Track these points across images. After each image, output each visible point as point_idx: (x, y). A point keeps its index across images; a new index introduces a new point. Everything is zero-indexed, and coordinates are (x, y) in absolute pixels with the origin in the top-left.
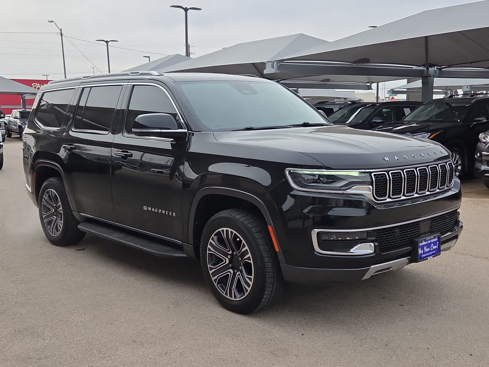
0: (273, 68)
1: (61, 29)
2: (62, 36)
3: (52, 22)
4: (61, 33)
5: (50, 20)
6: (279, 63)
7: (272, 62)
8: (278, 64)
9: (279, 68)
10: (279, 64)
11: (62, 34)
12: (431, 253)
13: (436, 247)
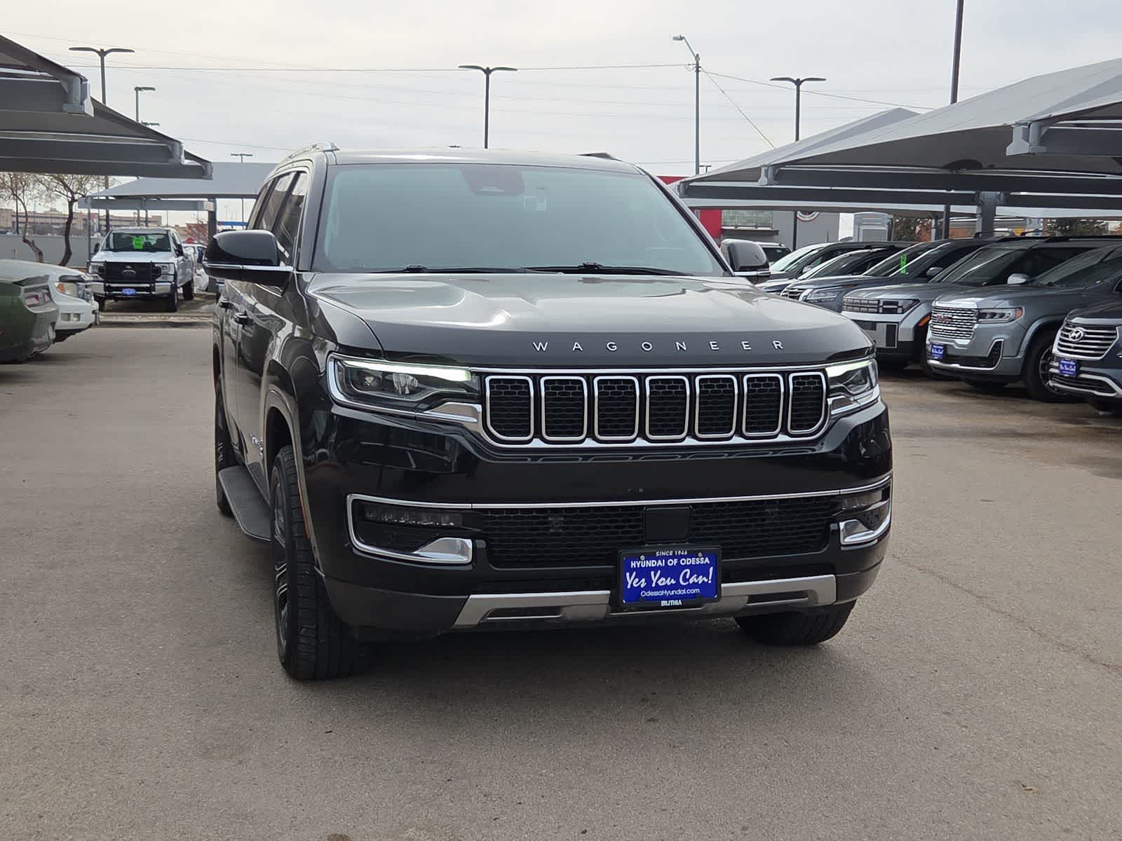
0: (1028, 142)
1: (698, 55)
2: (697, 71)
3: (681, 38)
4: (697, 64)
5: (677, 35)
6: (1045, 126)
7: (1026, 124)
8: (1040, 128)
9: (1043, 140)
10: (1044, 130)
11: (698, 67)
12: (680, 592)
13: (706, 580)
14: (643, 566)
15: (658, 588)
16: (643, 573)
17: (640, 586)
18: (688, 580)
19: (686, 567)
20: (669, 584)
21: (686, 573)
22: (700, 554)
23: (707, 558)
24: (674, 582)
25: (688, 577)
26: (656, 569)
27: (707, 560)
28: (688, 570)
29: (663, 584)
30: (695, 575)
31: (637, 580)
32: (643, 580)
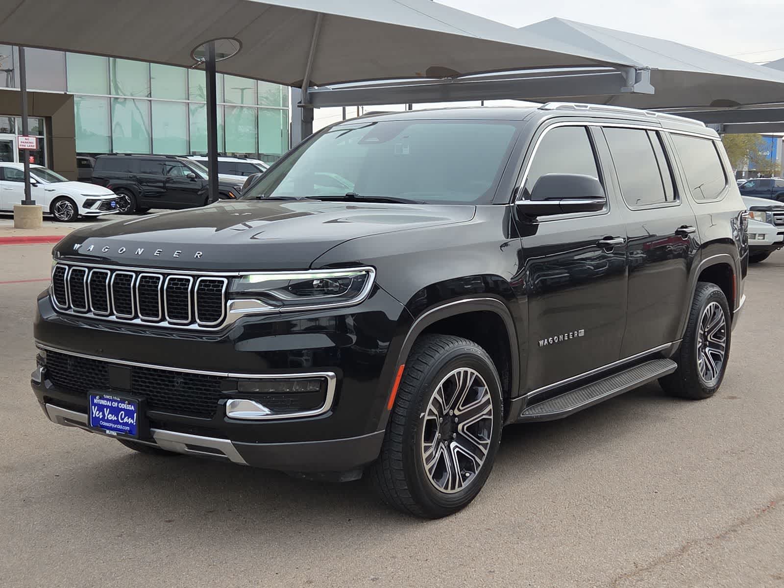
12: (119, 427)
13: (133, 422)
14: (100, 403)
15: (108, 421)
16: (101, 408)
17: (99, 417)
18: (123, 420)
19: (122, 409)
20: (113, 419)
21: (122, 414)
22: (127, 402)
23: (133, 406)
24: (116, 419)
25: (123, 417)
26: (107, 407)
27: (133, 408)
28: (123, 412)
29: (110, 419)
30: (127, 417)
31: (98, 412)
32: (101, 413)
